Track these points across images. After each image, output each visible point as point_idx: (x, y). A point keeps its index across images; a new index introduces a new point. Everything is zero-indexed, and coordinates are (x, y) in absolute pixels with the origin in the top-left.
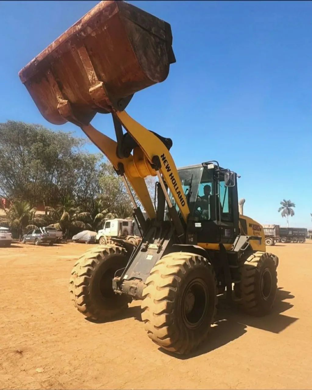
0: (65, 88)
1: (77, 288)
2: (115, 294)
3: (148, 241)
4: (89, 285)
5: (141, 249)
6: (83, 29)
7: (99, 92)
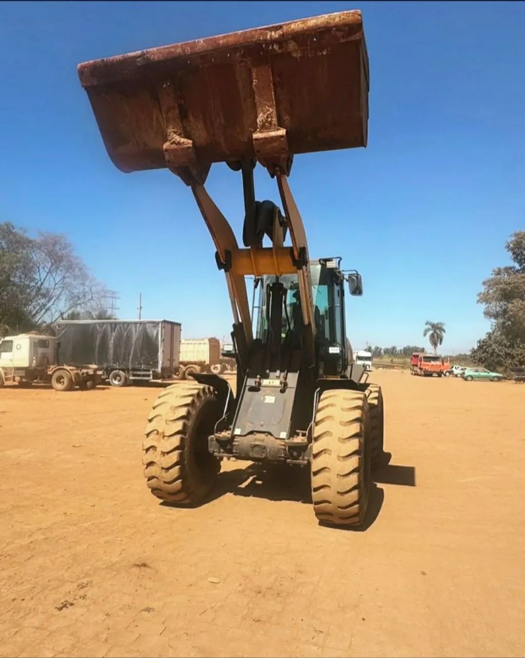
0: (191, 118)
1: (166, 456)
2: (217, 459)
3: (260, 375)
4: (186, 448)
5: (247, 388)
6: (281, 41)
7: (275, 144)
